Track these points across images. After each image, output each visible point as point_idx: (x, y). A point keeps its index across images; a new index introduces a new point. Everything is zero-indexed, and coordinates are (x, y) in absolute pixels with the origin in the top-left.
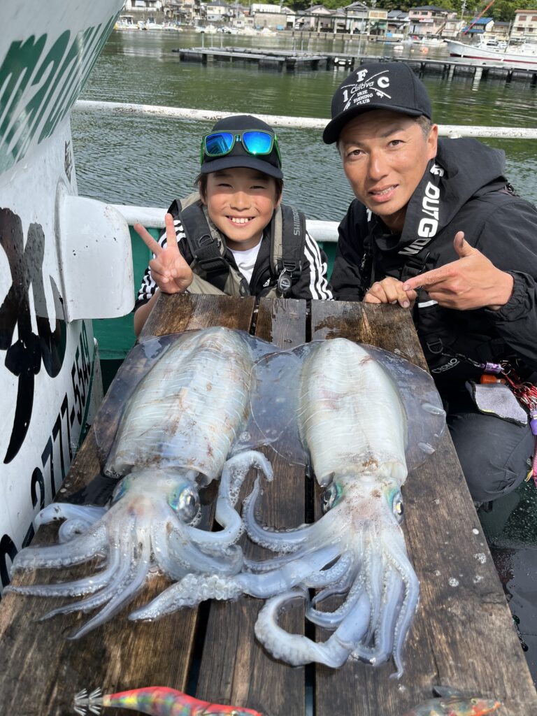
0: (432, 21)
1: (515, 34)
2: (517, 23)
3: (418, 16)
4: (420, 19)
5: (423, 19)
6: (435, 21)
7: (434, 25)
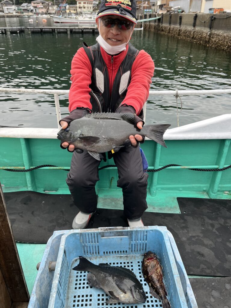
0: (42, 6)
1: (79, 10)
2: (78, 5)
3: (36, 5)
4: (37, 6)
5: (38, 6)
6: (44, 6)
7: (44, 8)
